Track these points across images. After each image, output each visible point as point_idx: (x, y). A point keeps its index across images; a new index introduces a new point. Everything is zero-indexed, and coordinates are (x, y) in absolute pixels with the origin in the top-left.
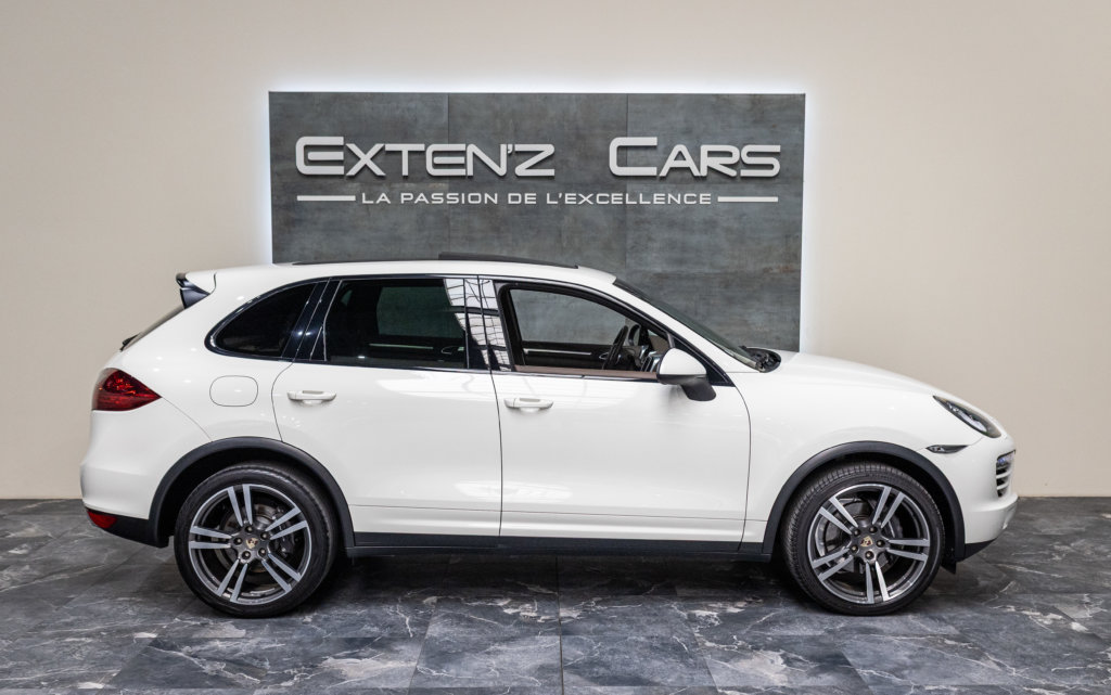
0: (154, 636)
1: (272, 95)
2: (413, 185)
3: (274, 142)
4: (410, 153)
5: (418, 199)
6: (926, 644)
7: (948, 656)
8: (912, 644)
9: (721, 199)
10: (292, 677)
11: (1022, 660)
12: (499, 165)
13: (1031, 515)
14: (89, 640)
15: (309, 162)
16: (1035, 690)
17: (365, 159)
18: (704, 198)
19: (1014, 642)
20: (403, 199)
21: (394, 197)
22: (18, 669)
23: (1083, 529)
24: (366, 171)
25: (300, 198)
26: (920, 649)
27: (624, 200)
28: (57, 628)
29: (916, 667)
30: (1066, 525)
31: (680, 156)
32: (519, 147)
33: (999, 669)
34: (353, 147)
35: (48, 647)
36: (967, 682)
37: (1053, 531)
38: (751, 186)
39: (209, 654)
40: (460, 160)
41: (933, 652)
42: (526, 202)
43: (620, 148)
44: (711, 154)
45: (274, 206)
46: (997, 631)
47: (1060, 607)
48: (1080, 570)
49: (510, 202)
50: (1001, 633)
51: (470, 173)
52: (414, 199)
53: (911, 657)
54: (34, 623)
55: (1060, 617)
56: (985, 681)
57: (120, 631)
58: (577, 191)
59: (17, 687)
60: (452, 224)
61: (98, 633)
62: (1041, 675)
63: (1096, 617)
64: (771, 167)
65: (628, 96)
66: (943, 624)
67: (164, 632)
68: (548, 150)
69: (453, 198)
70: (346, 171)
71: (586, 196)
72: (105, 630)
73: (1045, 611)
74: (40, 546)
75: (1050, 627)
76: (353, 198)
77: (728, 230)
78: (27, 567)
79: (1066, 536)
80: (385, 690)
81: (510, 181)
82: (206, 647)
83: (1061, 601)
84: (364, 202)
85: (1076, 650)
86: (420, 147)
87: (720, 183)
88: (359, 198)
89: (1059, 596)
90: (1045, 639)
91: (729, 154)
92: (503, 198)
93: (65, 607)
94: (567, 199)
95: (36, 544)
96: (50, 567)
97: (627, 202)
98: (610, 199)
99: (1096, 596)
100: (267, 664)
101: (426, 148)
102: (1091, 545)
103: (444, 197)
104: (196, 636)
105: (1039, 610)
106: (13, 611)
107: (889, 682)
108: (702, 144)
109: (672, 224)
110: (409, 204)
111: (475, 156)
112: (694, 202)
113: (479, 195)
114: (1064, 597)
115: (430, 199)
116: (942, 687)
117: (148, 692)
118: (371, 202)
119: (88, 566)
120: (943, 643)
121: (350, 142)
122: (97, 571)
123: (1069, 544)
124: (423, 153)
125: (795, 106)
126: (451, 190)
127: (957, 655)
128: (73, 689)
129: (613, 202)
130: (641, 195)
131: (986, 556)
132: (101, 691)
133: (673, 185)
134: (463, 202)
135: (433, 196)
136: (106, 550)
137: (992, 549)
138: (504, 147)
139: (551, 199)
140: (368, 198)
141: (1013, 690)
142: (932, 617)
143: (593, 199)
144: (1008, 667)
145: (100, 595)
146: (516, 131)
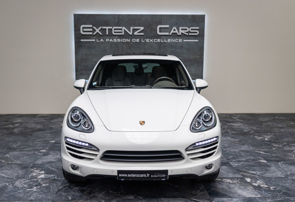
0: (54, 142)
1: (75, 15)
2: (109, 37)
3: (75, 26)
5: (110, 41)
6: (232, 143)
7: (237, 145)
8: (228, 143)
9: (184, 41)
11: (253, 146)
13: (258, 117)
14: (40, 142)
15: (84, 31)
16: (256, 151)
17: (97, 31)
18: (180, 40)
19: (252, 142)
20: (107, 41)
21: (104, 40)
22: (25, 148)
23: (270, 120)
24: (98, 34)
25: (82, 40)
27: (161, 41)
28: (31, 140)
29: (229, 147)
30: (266, 119)
31: (174, 30)
32: (135, 28)
33: (248, 147)
34: (94, 28)
35: (31, 144)
36: (240, 150)
37: (263, 120)
38: (192, 37)
40: (121, 31)
42: (137, 41)
43: (160, 28)
44: (182, 29)
45: (75, 42)
46: (248, 140)
47: (263, 135)
48: (268, 128)
49: (133, 41)
51: (123, 34)
53: (228, 145)
54: (26, 139)
55: (263, 137)
56: (245, 149)
57: (46, 141)
58: (149, 39)
59: (26, 151)
60: (119, 47)
62: (257, 148)
63: (271, 138)
64: (196, 33)
65: (162, 15)
66: (236, 139)
68: (142, 28)
69: (119, 40)
70: (93, 33)
71: (151, 40)
72: (43, 141)
73: (259, 136)
74: (22, 124)
75: (260, 139)
76: (94, 40)
77: (186, 48)
78: (20, 128)
79: (266, 121)
81: (133, 36)
83: (263, 134)
84: (97, 41)
85: (266, 144)
86: (111, 28)
87: (184, 37)
88: (96, 40)
90: (259, 142)
91: (186, 29)
92: (131, 40)
93: (32, 136)
94: (147, 40)
96: (26, 128)
98: (157, 40)
99: (272, 133)
102: (271, 123)
103: (117, 40)
105: (258, 136)
106: (20, 137)
108: (180, 27)
109: (172, 47)
111: (124, 30)
112: (178, 41)
113: (125, 39)
114: (264, 134)
115: (113, 41)
116: (235, 151)
117: (56, 152)
118: (99, 41)
119: (35, 128)
120: (235, 142)
121: (94, 26)
122: (37, 129)
123: (266, 123)
124: (111, 29)
125: (202, 17)
126: (119, 38)
127: (239, 145)
128: (40, 152)
129: (158, 41)
130: (165, 40)
131: (247, 125)
132: (46, 152)
133: (173, 37)
134: (121, 41)
135: (114, 40)
136: (38, 125)
137: (248, 124)
138: (131, 28)
139: (143, 41)
140: (98, 40)
141: (251, 151)
142: (233, 138)
143: (153, 40)
144: (250, 147)
145: (39, 134)
146: (134, 24)
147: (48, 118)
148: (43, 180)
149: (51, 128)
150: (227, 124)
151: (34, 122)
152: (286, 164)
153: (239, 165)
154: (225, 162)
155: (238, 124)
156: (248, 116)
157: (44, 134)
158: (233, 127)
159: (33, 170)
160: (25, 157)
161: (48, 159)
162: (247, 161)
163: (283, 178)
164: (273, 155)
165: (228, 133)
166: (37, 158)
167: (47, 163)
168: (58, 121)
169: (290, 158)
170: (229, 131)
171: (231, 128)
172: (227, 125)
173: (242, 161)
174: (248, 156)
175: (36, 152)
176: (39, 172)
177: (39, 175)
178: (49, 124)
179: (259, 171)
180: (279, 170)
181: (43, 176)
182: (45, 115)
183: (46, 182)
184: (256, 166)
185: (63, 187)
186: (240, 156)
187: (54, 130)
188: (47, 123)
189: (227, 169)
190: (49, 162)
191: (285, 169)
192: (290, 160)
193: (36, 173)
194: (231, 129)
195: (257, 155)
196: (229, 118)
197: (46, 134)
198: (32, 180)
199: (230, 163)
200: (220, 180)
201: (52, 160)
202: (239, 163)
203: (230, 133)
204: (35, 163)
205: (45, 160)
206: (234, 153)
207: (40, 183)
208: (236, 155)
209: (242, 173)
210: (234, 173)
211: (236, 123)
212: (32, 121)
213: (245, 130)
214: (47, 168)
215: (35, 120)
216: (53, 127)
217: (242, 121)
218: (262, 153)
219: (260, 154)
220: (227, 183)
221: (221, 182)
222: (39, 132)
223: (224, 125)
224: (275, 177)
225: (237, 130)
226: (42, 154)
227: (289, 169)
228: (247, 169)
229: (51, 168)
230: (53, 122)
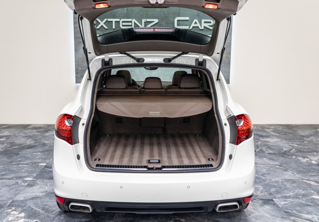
0: (45, 164)
3: (75, 18)
6: (271, 167)
7: (277, 170)
8: (266, 167)
11: (299, 172)
12: (142, 25)
13: (296, 130)
14: (26, 166)
16: (304, 181)
17: (102, 23)
19: (296, 167)
22: (6, 174)
23: (312, 134)
24: (102, 27)
26: (269, 169)
28: (16, 162)
29: (268, 174)
30: (307, 133)
31: (196, 23)
32: (148, 20)
33: (292, 174)
34: (98, 20)
35: (14, 168)
36: (284, 178)
37: (303, 134)
40: (130, 24)
41: (273, 170)
43: (178, 21)
44: (205, 22)
45: (75, 37)
47: (308, 156)
48: (313, 146)
50: (292, 164)
51: (133, 27)
53: (266, 171)
54: (10, 161)
55: (308, 159)
56: (289, 178)
57: (35, 163)
59: (7, 179)
61: (28, 164)
62: (305, 176)
66: (275, 161)
67: (48, 163)
68: (156, 21)
70: (97, 27)
72: (31, 163)
73: (304, 157)
74: (9, 138)
75: (306, 162)
76: (98, 35)
78: (6, 144)
79: (307, 136)
83: (308, 155)
85: (314, 169)
86: (118, 20)
87: (207, 31)
89: (307, 153)
90: (305, 166)
91: (210, 22)
93: (18, 156)
95: (7, 137)
96: (13, 144)
99: (318, 153)
101: (120, 20)
102: (315, 138)
105: (302, 157)
106: (3, 157)
107: (261, 178)
108: (202, 19)
111: (135, 23)
114: (309, 153)
116: (277, 180)
117: (45, 181)
119: (23, 144)
120: (275, 167)
121: (97, 18)
122: (26, 145)
123: (308, 138)
124: (119, 22)
127: (280, 170)
128: (23, 180)
131: (285, 141)
132: (31, 181)
136: (28, 139)
137: (286, 139)
138: (143, 20)
141: (297, 181)
142: (272, 160)
144: (295, 174)
145: (28, 152)
146: (147, 15)
147: (42, 130)
149: (44, 145)
150: (261, 139)
151: (24, 135)
153: (287, 204)
154: (267, 198)
155: (273, 139)
156: (284, 128)
157: (34, 152)
158: (269, 144)
159: (10, 210)
160: (3, 189)
161: (33, 192)
162: (296, 196)
165: (263, 152)
166: (18, 192)
167: (31, 199)
170: (264, 149)
171: (266, 145)
172: (261, 141)
173: (289, 197)
174: (296, 189)
175: (19, 182)
176: (18, 214)
177: (17, 219)
178: (42, 138)
179: (316, 215)
182: (39, 126)
184: (310, 206)
186: (285, 189)
187: (47, 148)
188: (41, 137)
189: (272, 211)
190: (34, 198)
193: (13, 216)
194: (266, 147)
195: (307, 187)
196: (261, 131)
197: (37, 152)
199: (274, 201)
201: (38, 194)
202: (286, 201)
203: (267, 152)
204: (15, 199)
205: (29, 194)
206: (276, 184)
208: (280, 188)
209: (292, 218)
210: (283, 218)
211: (271, 138)
212: (22, 134)
213: (284, 148)
214: (29, 207)
215: (25, 133)
216: (46, 142)
217: (278, 135)
218: (312, 183)
219: (310, 185)
222: (28, 150)
223: (257, 141)
225: (274, 147)
226: (26, 184)
228: (299, 210)
229: (35, 207)
230: (47, 136)
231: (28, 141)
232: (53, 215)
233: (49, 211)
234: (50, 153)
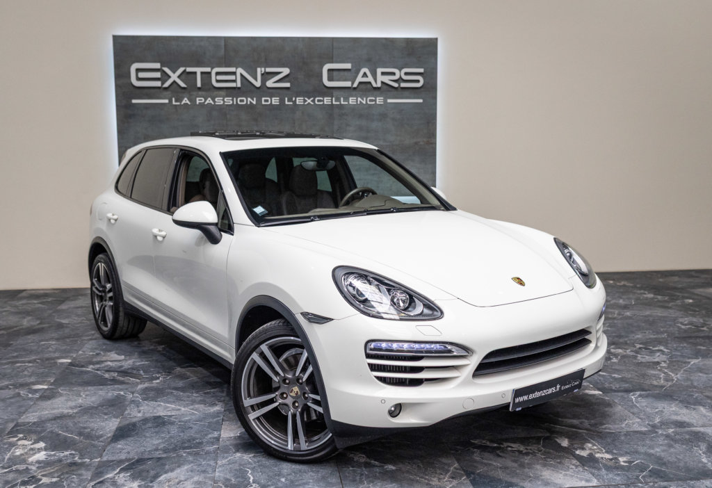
0: (69, 361)
1: (115, 38)
2: (203, 93)
3: (117, 66)
4: (202, 73)
5: (207, 102)
9: (389, 101)
10: (158, 378)
12: (256, 80)
14: (31, 365)
15: (139, 79)
17: (174, 77)
18: (380, 100)
20: (198, 102)
21: (192, 100)
24: (175, 85)
25: (134, 101)
27: (332, 102)
28: (8, 359)
31: (365, 75)
32: (268, 70)
34: (166, 69)
35: (6, 369)
38: (406, 93)
39: (106, 369)
40: (232, 77)
42: (273, 103)
43: (329, 70)
44: (383, 74)
45: (117, 106)
49: (263, 103)
51: (239, 85)
52: (205, 101)
57: (47, 359)
58: (304, 96)
60: (228, 116)
61: (34, 361)
64: (418, 81)
65: (333, 39)
67: (74, 358)
68: (286, 71)
69: (229, 101)
70: (163, 84)
71: (309, 99)
72: (39, 359)
76: (166, 101)
77: (393, 119)
80: (214, 382)
81: (264, 91)
82: (103, 365)
84: (174, 103)
86: (208, 70)
87: (389, 91)
88: (171, 101)
91: (394, 74)
92: (259, 101)
93: (9, 348)
94: (297, 101)
97: (334, 103)
98: (323, 101)
100: (141, 372)
101: (212, 70)
103: (223, 100)
104: (94, 360)
108: (377, 68)
109: (361, 116)
110: (202, 105)
111: (242, 75)
112: (373, 103)
113: (245, 99)
115: (214, 101)
117: (75, 389)
118: (178, 103)
119: (16, 327)
121: (164, 67)
122: (22, 329)
124: (209, 73)
125: (431, 45)
126: (227, 96)
128: (30, 389)
129: (325, 103)
130: (342, 99)
132: (47, 389)
133: (361, 93)
134: (235, 103)
135: (216, 99)
136: (24, 318)
138: (259, 70)
139: (288, 101)
140: (176, 101)
143: (313, 101)
145: (30, 341)
146: (266, 59)
147: (50, 299)
148: (43, 467)
149: (61, 326)
151: (13, 310)
152: (647, 396)
157: (42, 341)
159: (15, 439)
161: (54, 409)
163: (645, 434)
164: (613, 375)
166: (23, 408)
167: (52, 420)
168: (78, 305)
169: (655, 383)
175: (21, 392)
176: (32, 444)
177: (31, 452)
178: (54, 314)
179: (587, 418)
180: (633, 413)
181: (41, 456)
182: (42, 292)
183: (52, 470)
184: (578, 406)
185: (98, 483)
187: (67, 331)
188: (51, 312)
190: (58, 417)
191: (648, 409)
192: (656, 386)
193: (23, 449)
197: (47, 340)
198: (14, 468)
200: (496, 445)
201: (66, 411)
204: (20, 421)
205: (47, 412)
207: (35, 474)
209: (546, 425)
210: (528, 426)
212: (8, 308)
214: (52, 432)
215: (16, 306)
216: (64, 321)
220: (513, 451)
221: (498, 452)
222: (29, 337)
224: (627, 432)
226: (37, 395)
227: (657, 410)
229: (63, 432)
230: (63, 310)
231: (26, 320)
232: (101, 442)
233: (91, 437)
234: (76, 341)
